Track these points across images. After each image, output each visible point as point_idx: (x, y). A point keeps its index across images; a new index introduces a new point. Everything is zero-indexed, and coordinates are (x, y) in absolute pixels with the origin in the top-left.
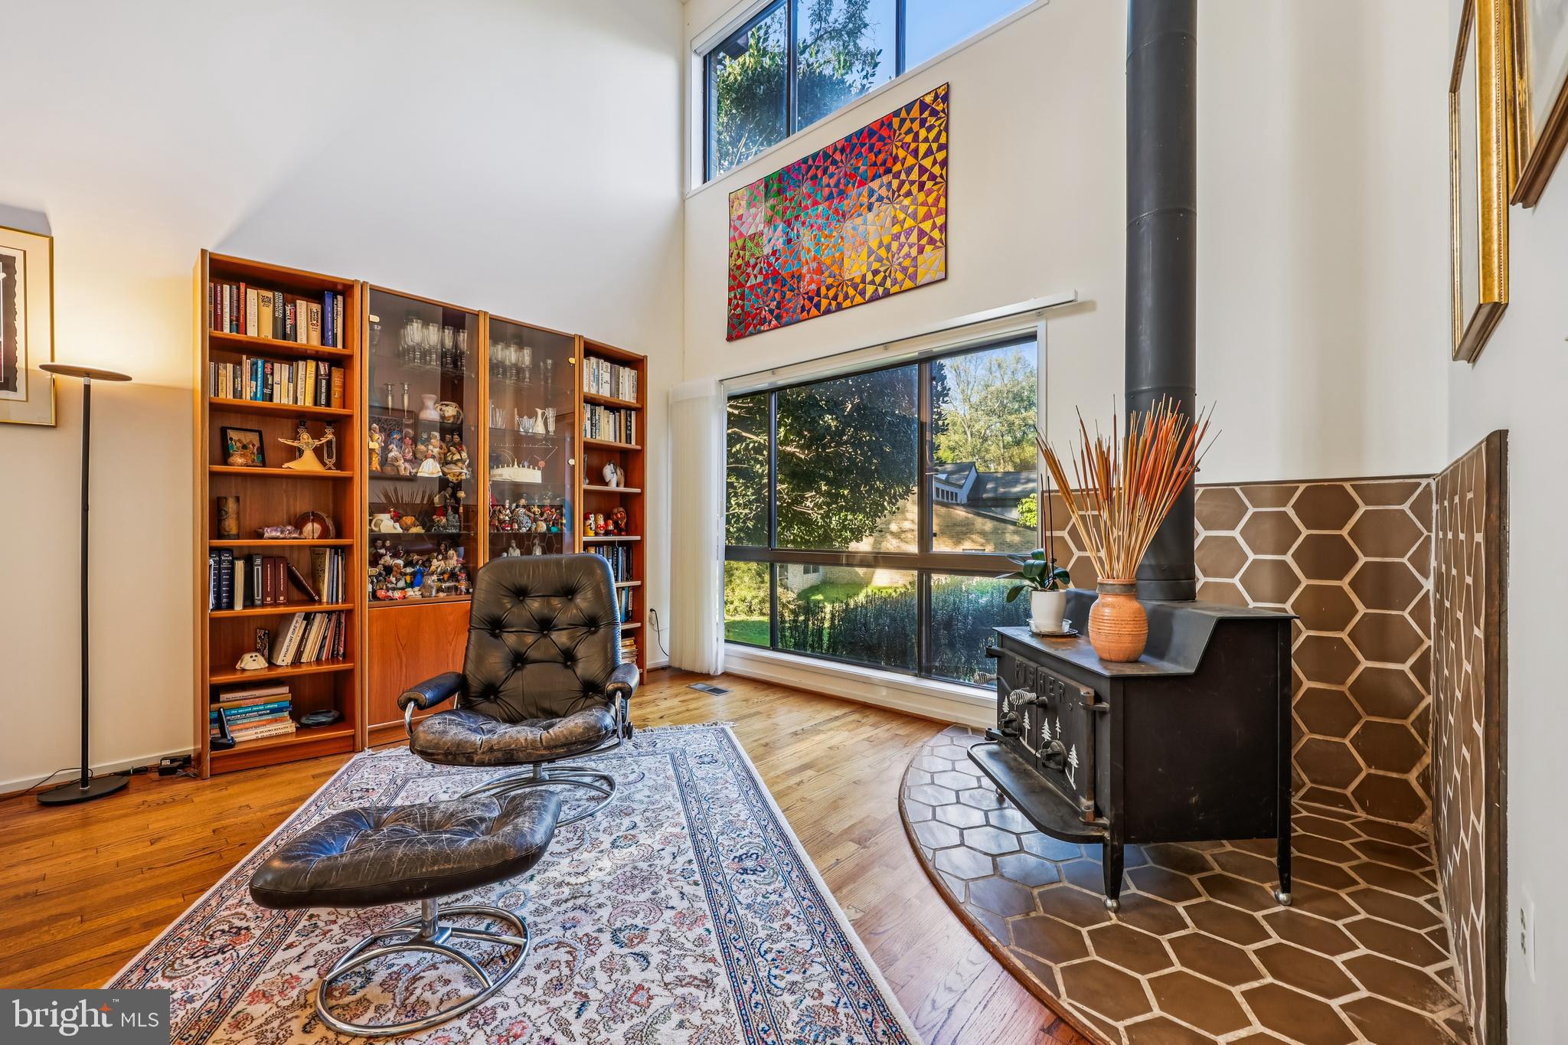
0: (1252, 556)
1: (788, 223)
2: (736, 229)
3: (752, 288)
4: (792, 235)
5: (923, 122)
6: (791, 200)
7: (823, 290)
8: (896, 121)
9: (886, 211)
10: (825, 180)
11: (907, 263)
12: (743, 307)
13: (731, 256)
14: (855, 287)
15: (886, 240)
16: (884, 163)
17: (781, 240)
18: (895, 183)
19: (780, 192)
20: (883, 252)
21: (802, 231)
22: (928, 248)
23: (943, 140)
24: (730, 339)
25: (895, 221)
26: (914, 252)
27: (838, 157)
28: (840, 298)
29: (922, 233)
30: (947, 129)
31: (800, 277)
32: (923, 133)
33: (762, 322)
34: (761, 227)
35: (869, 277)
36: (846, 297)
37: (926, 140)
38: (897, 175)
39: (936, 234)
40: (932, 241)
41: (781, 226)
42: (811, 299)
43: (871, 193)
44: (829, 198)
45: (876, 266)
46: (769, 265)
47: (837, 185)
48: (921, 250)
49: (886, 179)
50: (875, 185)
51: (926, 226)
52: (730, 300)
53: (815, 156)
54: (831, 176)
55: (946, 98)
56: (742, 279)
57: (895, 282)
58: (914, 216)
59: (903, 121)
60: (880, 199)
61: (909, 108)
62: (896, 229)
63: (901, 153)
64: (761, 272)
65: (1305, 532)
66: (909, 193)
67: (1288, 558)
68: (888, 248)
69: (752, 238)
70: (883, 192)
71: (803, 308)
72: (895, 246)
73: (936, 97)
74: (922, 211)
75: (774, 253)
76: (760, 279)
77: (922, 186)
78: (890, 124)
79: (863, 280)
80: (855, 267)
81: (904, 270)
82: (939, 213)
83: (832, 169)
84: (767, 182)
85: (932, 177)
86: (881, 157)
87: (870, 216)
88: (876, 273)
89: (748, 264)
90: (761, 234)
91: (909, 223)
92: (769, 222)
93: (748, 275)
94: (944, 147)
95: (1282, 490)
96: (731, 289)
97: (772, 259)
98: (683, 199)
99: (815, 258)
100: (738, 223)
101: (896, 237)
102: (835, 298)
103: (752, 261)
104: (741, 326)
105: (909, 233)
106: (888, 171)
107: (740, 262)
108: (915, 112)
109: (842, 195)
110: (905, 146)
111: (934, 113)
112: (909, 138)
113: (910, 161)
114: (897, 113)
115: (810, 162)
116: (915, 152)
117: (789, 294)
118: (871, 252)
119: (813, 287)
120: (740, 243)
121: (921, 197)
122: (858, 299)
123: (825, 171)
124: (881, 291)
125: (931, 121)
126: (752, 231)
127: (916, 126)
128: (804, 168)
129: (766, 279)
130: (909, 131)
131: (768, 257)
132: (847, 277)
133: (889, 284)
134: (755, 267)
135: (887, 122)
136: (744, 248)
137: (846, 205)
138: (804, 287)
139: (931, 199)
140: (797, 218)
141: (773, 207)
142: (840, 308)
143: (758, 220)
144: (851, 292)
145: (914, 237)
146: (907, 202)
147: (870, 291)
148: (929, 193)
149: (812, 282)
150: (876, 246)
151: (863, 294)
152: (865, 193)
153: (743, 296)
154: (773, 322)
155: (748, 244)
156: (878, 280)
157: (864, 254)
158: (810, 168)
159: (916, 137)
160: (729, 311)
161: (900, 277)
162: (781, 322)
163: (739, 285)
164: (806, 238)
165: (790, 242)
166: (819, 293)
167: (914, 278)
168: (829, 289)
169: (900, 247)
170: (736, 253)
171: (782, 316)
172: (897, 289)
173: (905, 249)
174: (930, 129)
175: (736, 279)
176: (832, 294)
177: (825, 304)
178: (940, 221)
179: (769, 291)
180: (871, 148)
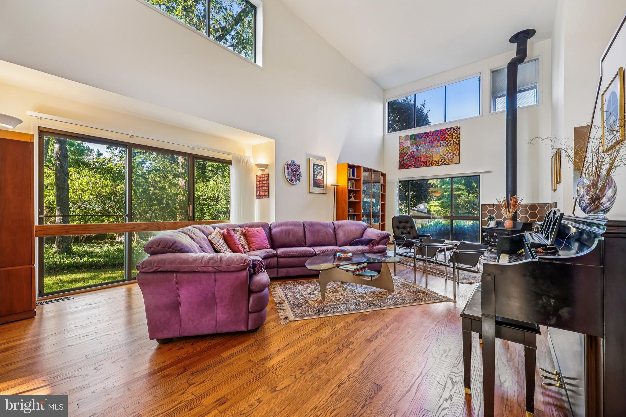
0: (521, 216)
1: (417, 146)
2: (401, 145)
3: (406, 158)
4: (418, 148)
5: (454, 132)
6: (418, 141)
7: (428, 162)
8: (447, 131)
9: (445, 148)
10: (428, 139)
11: (450, 159)
12: (403, 162)
13: (399, 150)
14: (436, 162)
15: (444, 154)
16: (444, 138)
17: (415, 149)
18: (447, 143)
19: (415, 139)
20: (444, 156)
21: (421, 148)
22: (455, 157)
23: (459, 136)
24: (399, 169)
25: (447, 150)
26: (452, 157)
27: (431, 134)
28: (432, 164)
29: (453, 154)
30: (460, 134)
31: (421, 158)
32: (454, 134)
33: (410, 166)
34: (409, 145)
35: (440, 160)
36: (434, 164)
37: (455, 136)
38: (447, 141)
39: (457, 154)
40: (456, 155)
41: (415, 147)
42: (424, 163)
43: (441, 143)
44: (429, 142)
45: (442, 158)
46: (412, 154)
47: (431, 140)
48: (453, 157)
49: (445, 141)
50: (442, 142)
51: (455, 152)
52: (399, 160)
53: (425, 133)
54: (430, 138)
55: (459, 129)
56: (403, 156)
57: (447, 162)
58: (452, 150)
59: (449, 131)
60: (443, 145)
61: (450, 128)
62: (447, 152)
63: (448, 137)
64: (409, 155)
65: (530, 212)
66: (450, 145)
67: (527, 216)
68: (445, 155)
69: (406, 147)
70: (444, 144)
71: (422, 165)
72: (447, 155)
73: (457, 128)
74: (453, 149)
75: (413, 152)
76: (409, 157)
77: (453, 144)
78: (446, 131)
79: (439, 160)
80: (436, 158)
81: (449, 160)
82: (458, 150)
83: (430, 137)
84: (411, 136)
85: (456, 143)
86: (443, 137)
87: (440, 148)
88: (442, 160)
89: (405, 153)
90: (409, 147)
91: (450, 151)
92: (412, 145)
93: (405, 156)
94: (459, 138)
95: (526, 205)
96: (399, 158)
97: (413, 153)
98: (384, 135)
99: (425, 155)
100: (402, 144)
101: (447, 153)
102: (431, 163)
103: (406, 153)
104: (402, 166)
105: (450, 153)
106: (445, 140)
107: (402, 152)
108: (452, 130)
109: (432, 142)
110: (449, 136)
111: (456, 131)
112: (450, 134)
113: (450, 139)
114: (447, 129)
115: (424, 134)
116: (452, 138)
117: (417, 161)
118: (440, 155)
119: (425, 160)
120: (402, 148)
121: (453, 146)
122: (437, 164)
123: (428, 137)
124: (443, 163)
125: (456, 132)
126: (406, 146)
127: (452, 132)
128: (422, 135)
129: (411, 157)
130: (450, 133)
131: (411, 152)
132: (434, 159)
133: (445, 162)
134: (407, 154)
135: (445, 130)
136: (404, 149)
137: (434, 145)
138: (422, 160)
139: (456, 147)
140: (420, 145)
141: (413, 142)
142: (432, 166)
143: (408, 144)
144: (435, 163)
145: (452, 154)
146: (450, 147)
147: (440, 163)
148: (455, 146)
149: (424, 159)
150: (442, 154)
151: (438, 163)
152: (439, 143)
153: (403, 160)
154: (413, 167)
155: (405, 148)
156: (442, 161)
157: (439, 155)
158: (423, 136)
159: (452, 135)
160: (399, 163)
161: (448, 161)
162: (415, 167)
163: (402, 157)
164: (423, 150)
165: (418, 150)
166: (426, 162)
167: (452, 162)
168: (429, 161)
169: (448, 155)
170: (401, 150)
171: (415, 166)
172: (447, 163)
173: (449, 156)
174: (455, 134)
175: (401, 156)
176: (430, 162)
177: (428, 164)
178: (458, 152)
179: (411, 160)
180: (441, 134)
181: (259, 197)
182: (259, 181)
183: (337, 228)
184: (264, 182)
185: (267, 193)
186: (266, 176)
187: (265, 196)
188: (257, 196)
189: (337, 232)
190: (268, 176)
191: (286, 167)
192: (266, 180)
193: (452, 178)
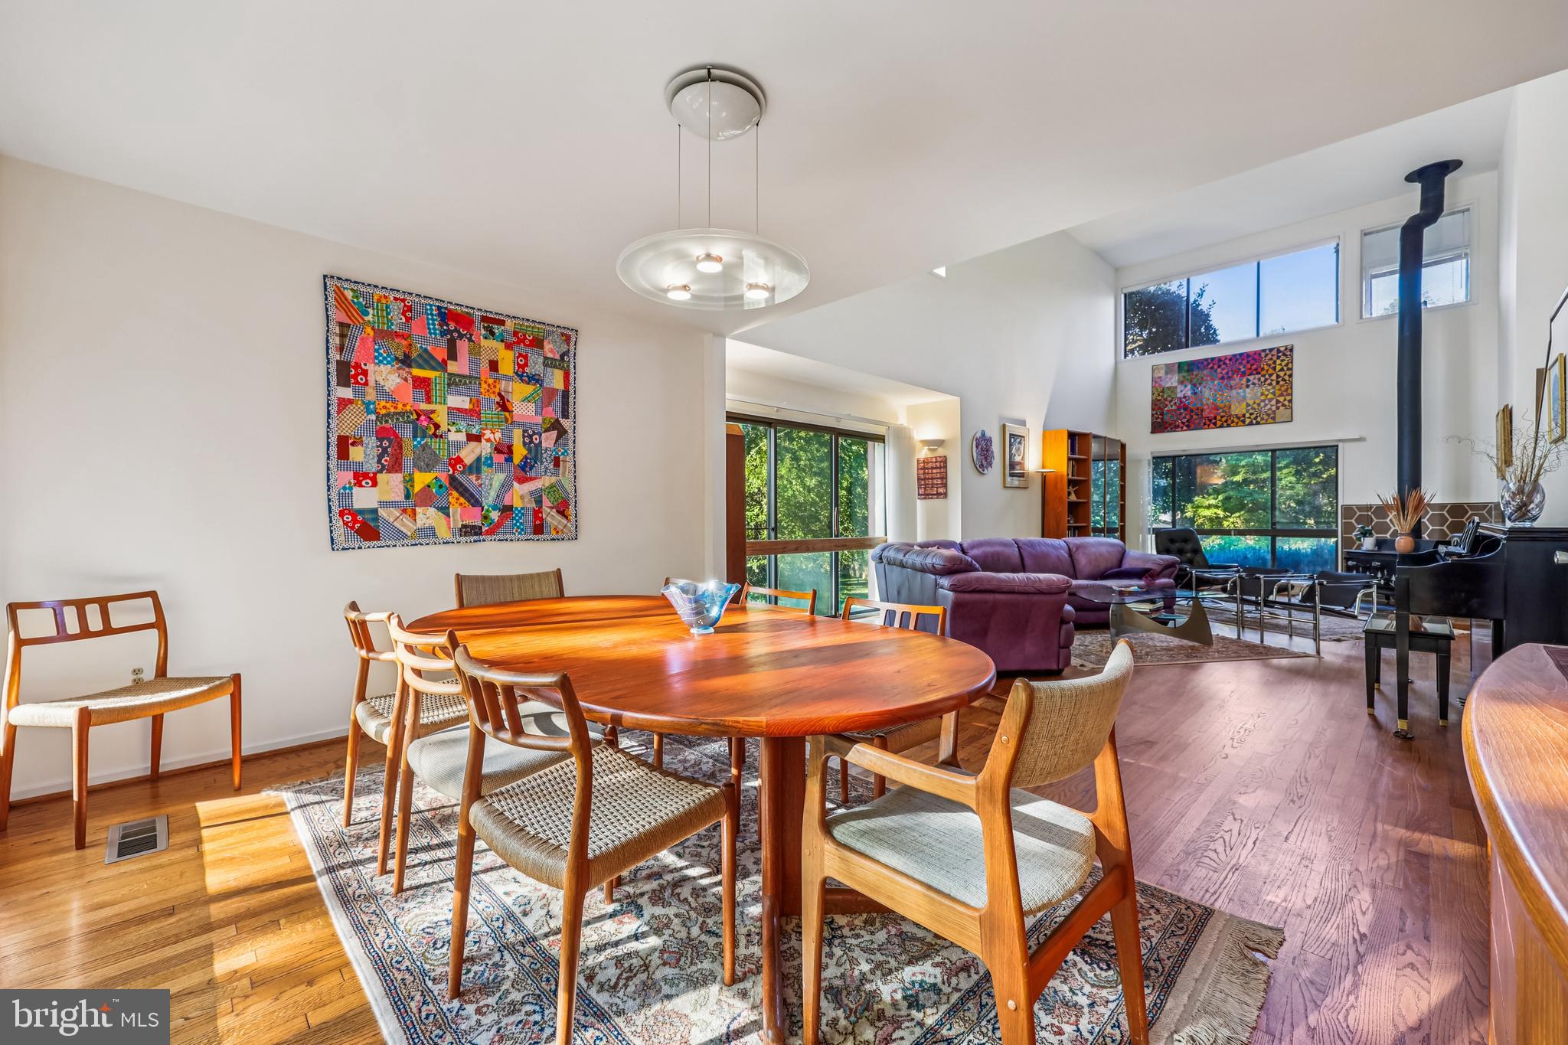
0: (1431, 528)
1: (1195, 385)
2: (1156, 382)
3: (1168, 411)
4: (1196, 390)
5: (1278, 357)
6: (1196, 375)
7: (1218, 418)
8: (1263, 354)
9: (1258, 390)
10: (1219, 370)
11: (1270, 412)
12: (1162, 419)
13: (1153, 394)
14: (1238, 418)
15: (1257, 402)
16: (1256, 369)
17: (1190, 392)
18: (1263, 379)
19: (1188, 371)
20: (1255, 406)
21: (1204, 389)
22: (1282, 408)
23: (1290, 366)
24: (1153, 432)
25: (1262, 394)
26: (1274, 408)
27: (1227, 362)
28: (1229, 422)
29: (1278, 402)
30: (1292, 362)
31: (1202, 410)
32: (1278, 362)
33: (1177, 427)
34: (1175, 384)
35: (1247, 415)
36: (1233, 422)
37: (1280, 365)
38: (1264, 376)
39: (1286, 403)
40: (1283, 405)
41: (1189, 386)
42: (1210, 421)
43: (1248, 381)
44: (1222, 378)
45: (1251, 411)
46: (1181, 402)
47: (1227, 373)
48: (1278, 408)
49: (1258, 376)
50: (1251, 378)
51: (1281, 399)
52: (1153, 415)
53: (1213, 359)
54: (1223, 369)
55: (1291, 350)
56: (1161, 406)
57: (1262, 419)
58: (1274, 393)
59: (1266, 355)
60: (1254, 384)
61: (1271, 350)
62: (1263, 398)
63: (1266, 367)
64: (1175, 404)
65: (1450, 520)
66: (1270, 384)
67: (1445, 528)
68: (1259, 405)
69: (1169, 388)
70: (1256, 381)
71: (1205, 424)
72: (1262, 404)
73: (1286, 349)
74: (1278, 393)
75: (1185, 397)
76: (1174, 407)
77: (1278, 383)
78: (1260, 354)
79: (1244, 416)
80: (1238, 409)
81: (1268, 415)
82: (1288, 395)
83: (1223, 366)
84: (1180, 365)
85: (1283, 380)
86: (1255, 366)
87: (1248, 390)
88: (1251, 414)
89: (1166, 400)
90: (1176, 387)
91: (1270, 396)
92: (1181, 383)
93: (1167, 405)
94: (1291, 369)
95: (1442, 506)
96: (1153, 409)
97: (1184, 400)
98: (1116, 363)
99: (1213, 403)
100: (1158, 380)
101: (1263, 401)
102: (1226, 421)
103: (1169, 399)
104: (1159, 426)
105: (1270, 400)
106: (1258, 373)
107: (1159, 398)
108: (1274, 352)
109: (1230, 378)
110: (1269, 365)
111: (1284, 354)
112: (1271, 362)
113: (1271, 371)
114: (1264, 351)
115: (1209, 361)
116: (1274, 369)
117: (1195, 417)
118: (1248, 405)
119: (1212, 415)
120: (1160, 389)
121: (1278, 387)
122: (1240, 423)
123: (1219, 366)
124: (1254, 422)
125: (1283, 358)
126: (1169, 385)
127: (1275, 358)
128: (1205, 363)
129: (1179, 408)
130: (1271, 359)
131: (1180, 398)
132: (1233, 413)
133: (1259, 419)
134: (1170, 402)
135: (1258, 354)
136: (1163, 392)
137: (1233, 383)
138: (1205, 414)
139: (1283, 389)
140: (1200, 384)
141: (1184, 377)
142: (1229, 426)
143: (1173, 380)
144: (1236, 420)
145: (1274, 402)
146: (1269, 387)
147: (1248, 421)
148: (1282, 386)
149: (1210, 413)
150: (1251, 402)
151: (1244, 421)
152: (1244, 380)
153: (1162, 414)
154: (1185, 428)
155: (1166, 390)
156: (1253, 417)
157: (1244, 405)
158: (1209, 364)
159: (1275, 362)
160: (1152, 420)
161: (1265, 417)
162: (1189, 428)
163: (1160, 408)
164: (1207, 393)
165: (1195, 393)
166: (1215, 418)
167: (1274, 418)
168: (1222, 417)
169: (1266, 405)
170: (1156, 393)
171: (1190, 426)
172: (1264, 422)
173: (1269, 406)
174: (1282, 361)
175: (1157, 406)
176: (1224, 419)
177: (1219, 423)
178: (1288, 398)
179: (1181, 413)
180: (1248, 362)
181: (925, 496)
182: (924, 468)
183: (1074, 549)
184: (935, 471)
185: (941, 490)
186: (939, 459)
187: (941, 494)
188: (919, 495)
189: (1075, 556)
190: (943, 462)
191: (975, 443)
192: (940, 468)
193: (1273, 451)
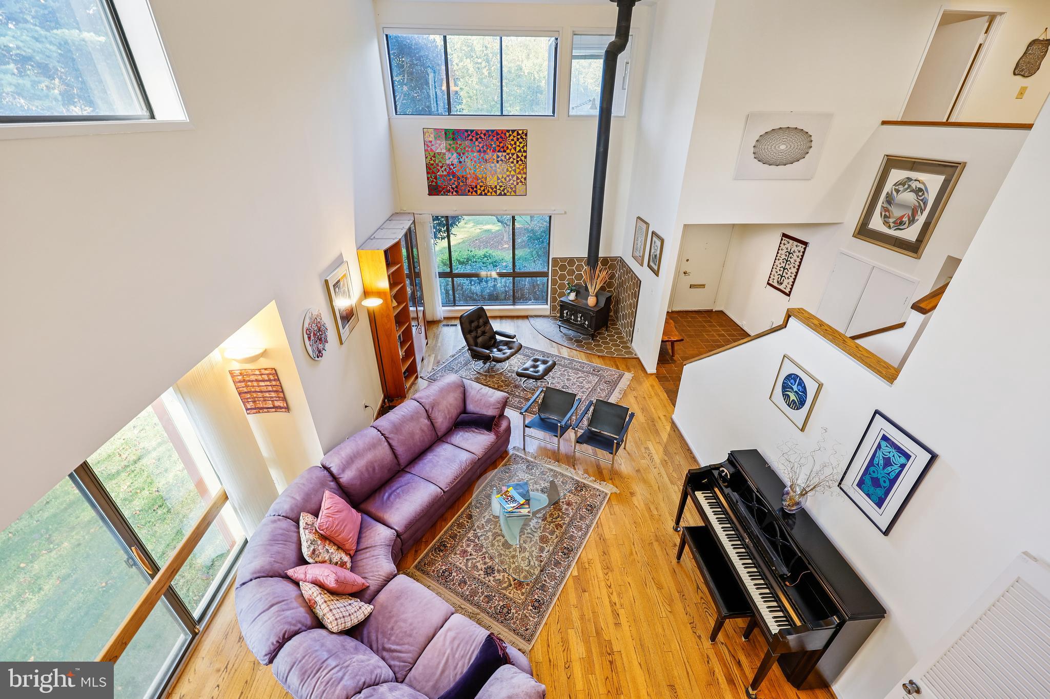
1: (459, 154)
2: (428, 146)
3: (441, 176)
4: (461, 159)
5: (518, 139)
6: (460, 145)
7: (478, 187)
8: (508, 134)
9: (505, 166)
10: (477, 143)
11: (512, 186)
12: (436, 183)
13: (426, 158)
14: (492, 189)
15: (505, 176)
16: (503, 147)
17: (456, 161)
18: (508, 157)
19: (454, 139)
20: (503, 180)
21: (466, 160)
22: (520, 184)
23: (525, 149)
24: (430, 194)
25: (507, 170)
26: (515, 183)
27: (482, 136)
28: (486, 191)
29: (518, 178)
30: (526, 145)
31: (466, 179)
32: (518, 143)
33: (448, 191)
34: (444, 151)
35: (498, 187)
36: (488, 191)
37: (519, 146)
38: (508, 154)
39: (523, 180)
40: (521, 182)
41: (455, 154)
42: (473, 188)
43: (498, 157)
44: (479, 151)
45: (501, 184)
46: (450, 169)
47: (483, 147)
48: (518, 184)
49: (504, 154)
50: (500, 154)
51: (520, 176)
52: (428, 178)
53: (472, 131)
54: (480, 143)
55: (526, 135)
56: (434, 170)
57: (508, 191)
58: (515, 171)
59: (510, 135)
60: (502, 160)
61: (513, 131)
63: (510, 147)
64: (445, 170)
66: (512, 162)
68: (505, 179)
69: (439, 154)
70: (503, 158)
71: (469, 191)
72: (508, 179)
73: (523, 133)
74: (518, 171)
76: (445, 173)
77: (517, 162)
78: (505, 134)
79: (496, 187)
80: (492, 181)
81: (511, 188)
82: (524, 173)
83: (479, 139)
84: (446, 132)
85: (521, 160)
86: (502, 145)
87: (498, 165)
88: (501, 186)
89: (438, 165)
90: (444, 154)
91: (513, 173)
92: (448, 150)
93: (439, 171)
94: (525, 152)
96: (428, 173)
97: (452, 167)
98: (388, 119)
99: (474, 173)
100: (430, 144)
101: (508, 176)
102: (484, 191)
103: (440, 164)
104: (434, 190)
105: (513, 176)
106: (505, 151)
107: (432, 162)
108: (515, 134)
109: (485, 152)
110: (511, 145)
111: (522, 138)
112: (513, 142)
113: (513, 151)
114: (508, 131)
115: (469, 133)
116: (515, 149)
117: (461, 184)
118: (498, 179)
119: (474, 184)
120: (432, 154)
121: (517, 165)
122: (494, 193)
123: (477, 140)
124: (503, 193)
125: (521, 140)
126: (438, 151)
127: (515, 139)
128: (466, 134)
129: (449, 173)
130: (513, 140)
131: (449, 165)
132: (488, 184)
133: (506, 191)
134: (442, 167)
135: (504, 132)
136: (434, 156)
137: (487, 157)
138: (469, 182)
139: (521, 167)
140: (463, 154)
141: (450, 145)
142: (486, 194)
143: (442, 146)
144: (491, 190)
145: (515, 178)
146: (512, 165)
147: (498, 192)
148: (520, 165)
149: (472, 181)
150: (500, 176)
151: (496, 192)
152: (495, 155)
153: (436, 178)
154: (454, 193)
155: (437, 156)
156: (502, 189)
157: (495, 178)
158: (469, 135)
159: (515, 143)
160: (428, 183)
161: (510, 190)
162: (458, 194)
163: (433, 172)
164: (469, 163)
165: (460, 162)
166: (476, 187)
167: (515, 192)
168: (481, 186)
169: (510, 180)
170: (429, 157)
171: (458, 191)
172: (508, 194)
173: (512, 181)
174: (521, 143)
175: (431, 170)
176: (482, 189)
177: (479, 192)
178: (524, 176)
179: (450, 180)
180: (497, 139)
181: (257, 410)
184: (262, 384)
185: (279, 402)
186: (266, 372)
187: (279, 406)
188: (247, 409)
192: (270, 380)
193: (514, 216)
